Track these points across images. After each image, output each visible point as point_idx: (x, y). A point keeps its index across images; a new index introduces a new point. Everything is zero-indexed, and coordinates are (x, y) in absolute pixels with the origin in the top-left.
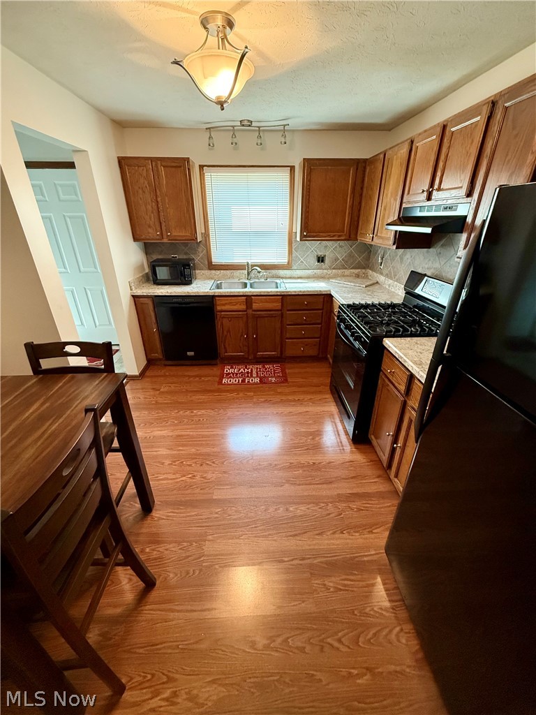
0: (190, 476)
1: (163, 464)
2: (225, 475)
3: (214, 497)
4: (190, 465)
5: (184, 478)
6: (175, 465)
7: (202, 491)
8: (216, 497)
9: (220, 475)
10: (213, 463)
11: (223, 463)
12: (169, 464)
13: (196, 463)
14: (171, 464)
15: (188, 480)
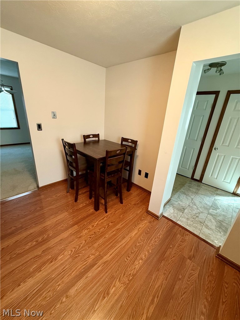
0: (95, 226)
1: (112, 222)
2: (79, 236)
3: (76, 225)
4: (100, 229)
5: (96, 223)
6: (106, 225)
7: (83, 224)
8: (75, 226)
9: (81, 234)
10: (91, 238)
11: (85, 241)
12: (109, 224)
13: (99, 232)
14: (108, 225)
15: (93, 224)
